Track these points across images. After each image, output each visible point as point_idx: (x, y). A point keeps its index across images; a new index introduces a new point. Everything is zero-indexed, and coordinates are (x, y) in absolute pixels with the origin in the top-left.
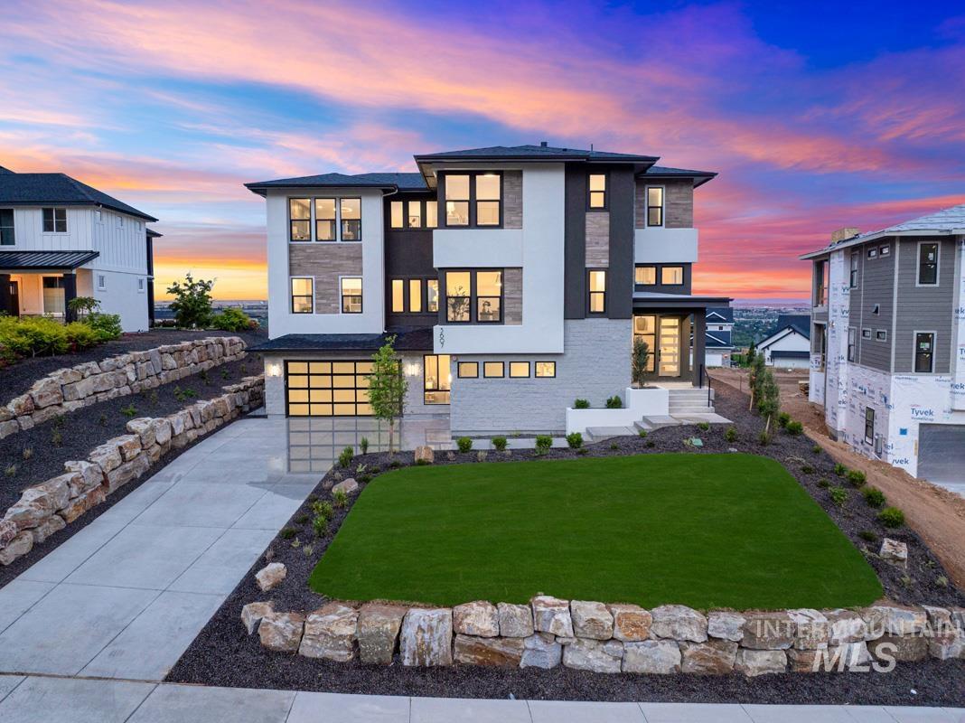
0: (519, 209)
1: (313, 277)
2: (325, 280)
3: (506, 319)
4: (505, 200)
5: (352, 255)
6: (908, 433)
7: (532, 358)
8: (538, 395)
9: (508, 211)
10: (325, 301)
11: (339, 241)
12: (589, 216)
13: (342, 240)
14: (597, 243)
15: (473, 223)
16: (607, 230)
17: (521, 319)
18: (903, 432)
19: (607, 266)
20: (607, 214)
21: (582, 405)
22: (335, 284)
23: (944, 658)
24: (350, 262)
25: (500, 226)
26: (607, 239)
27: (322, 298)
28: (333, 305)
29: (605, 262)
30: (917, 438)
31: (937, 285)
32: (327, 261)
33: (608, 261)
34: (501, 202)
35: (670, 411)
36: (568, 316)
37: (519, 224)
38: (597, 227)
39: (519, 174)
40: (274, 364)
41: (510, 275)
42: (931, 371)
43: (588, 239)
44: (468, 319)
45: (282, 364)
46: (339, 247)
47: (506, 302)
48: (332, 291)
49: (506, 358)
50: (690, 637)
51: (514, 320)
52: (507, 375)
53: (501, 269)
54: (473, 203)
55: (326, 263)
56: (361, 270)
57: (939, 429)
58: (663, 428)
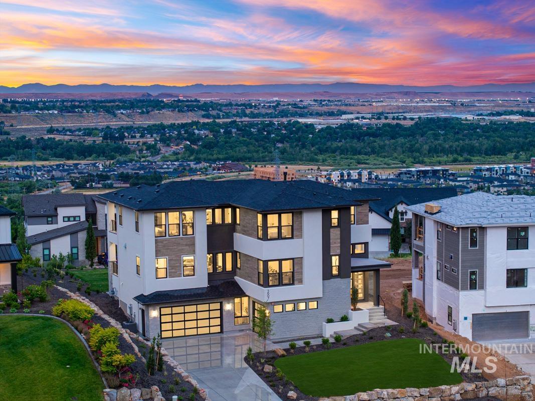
0: (301, 229)
1: (167, 257)
2: (174, 258)
3: (295, 282)
4: (295, 225)
5: (188, 243)
6: (468, 319)
7: (307, 301)
8: (310, 318)
9: (296, 231)
10: (173, 271)
11: (181, 236)
12: (332, 230)
13: (183, 235)
14: (335, 243)
15: (280, 237)
16: (339, 236)
17: (302, 282)
18: (466, 318)
19: (339, 253)
20: (339, 229)
21: (330, 321)
22: (179, 260)
23: (480, 397)
24: (188, 247)
25: (292, 238)
26: (339, 241)
27: (172, 269)
28: (178, 272)
29: (338, 252)
30: (471, 321)
31: (478, 248)
32: (176, 247)
33: (339, 251)
34: (292, 226)
35: (370, 320)
36: (324, 279)
37: (301, 236)
38: (335, 234)
39: (301, 213)
40: (154, 310)
41: (297, 262)
42: (476, 289)
43: (331, 241)
44: (278, 284)
45: (159, 310)
46: (182, 238)
47: (295, 274)
48: (178, 264)
49: (296, 302)
50: (416, 395)
51: (299, 282)
52: (296, 310)
53: (293, 259)
54: (280, 227)
55: (175, 249)
56: (194, 251)
57: (480, 316)
58: (372, 330)
